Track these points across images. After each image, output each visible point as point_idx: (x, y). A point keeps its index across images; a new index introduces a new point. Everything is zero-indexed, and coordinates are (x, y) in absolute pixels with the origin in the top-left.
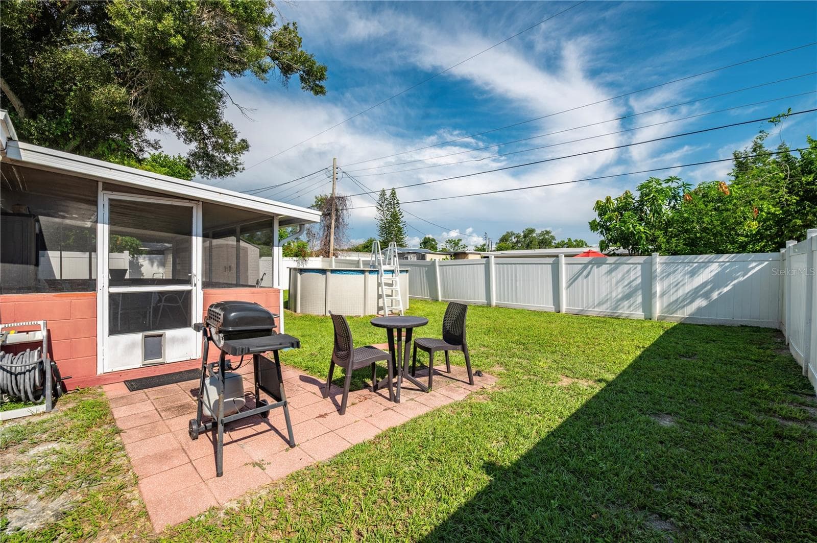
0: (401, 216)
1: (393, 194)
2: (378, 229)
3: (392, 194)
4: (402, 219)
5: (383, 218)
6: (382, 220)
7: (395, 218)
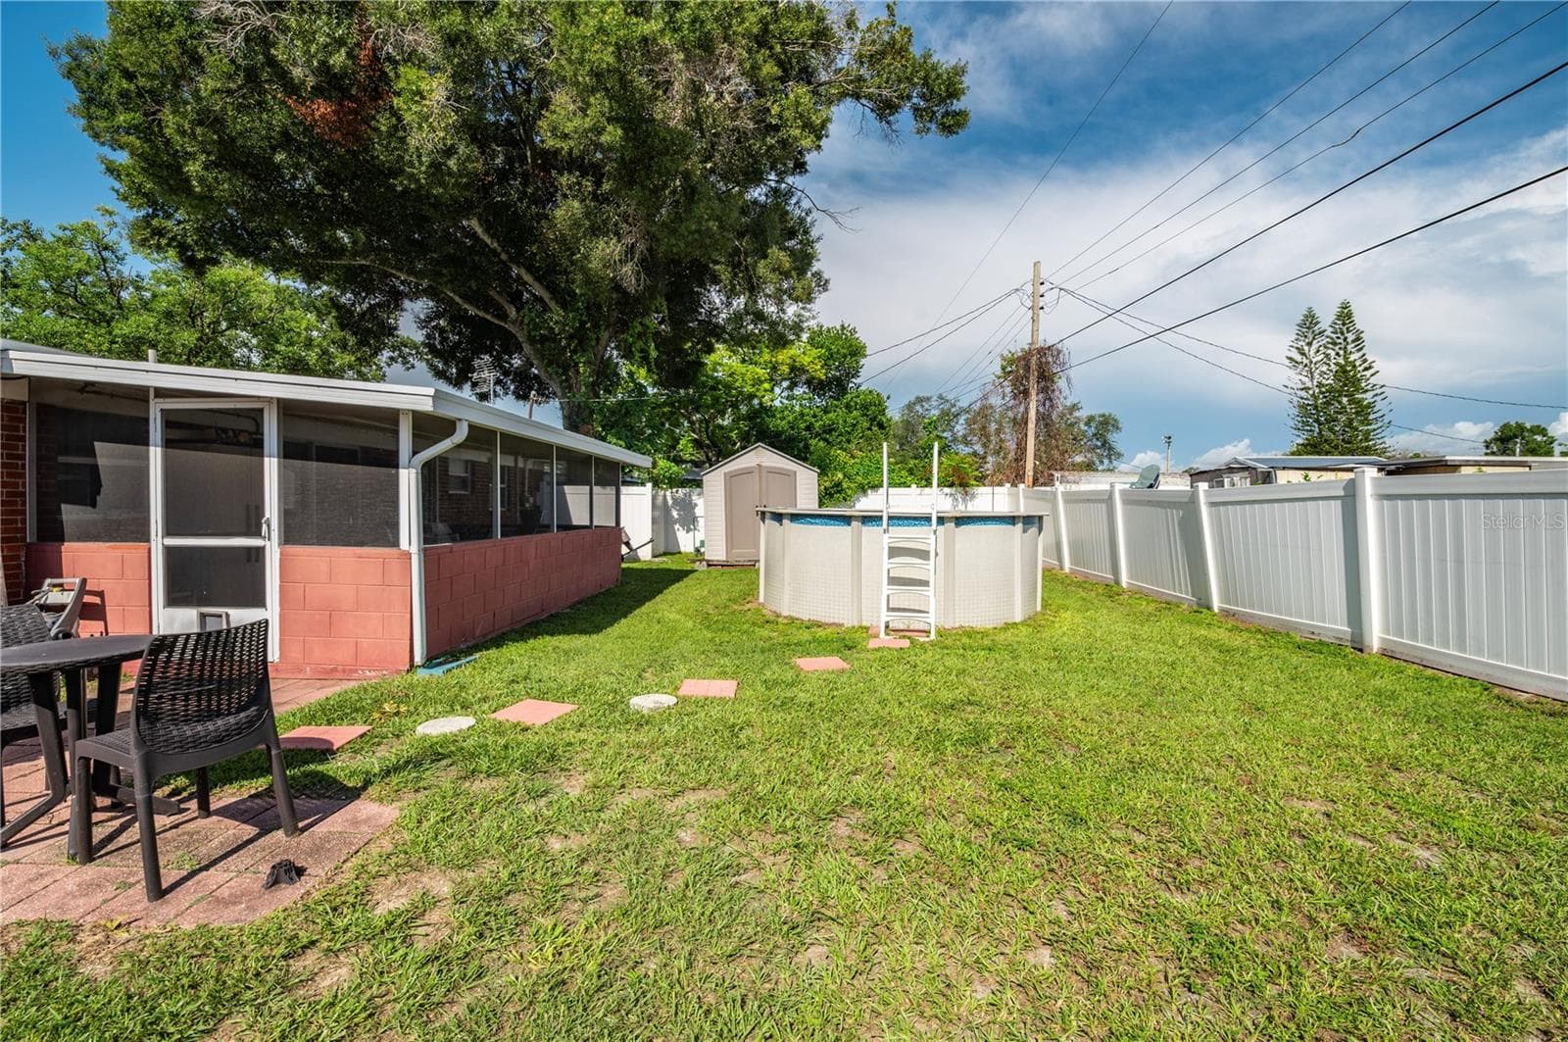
0: (1368, 373)
1: (1345, 315)
2: (1296, 411)
3: (1339, 317)
4: (1372, 380)
5: (1309, 384)
6: (1306, 389)
7: (1348, 380)
